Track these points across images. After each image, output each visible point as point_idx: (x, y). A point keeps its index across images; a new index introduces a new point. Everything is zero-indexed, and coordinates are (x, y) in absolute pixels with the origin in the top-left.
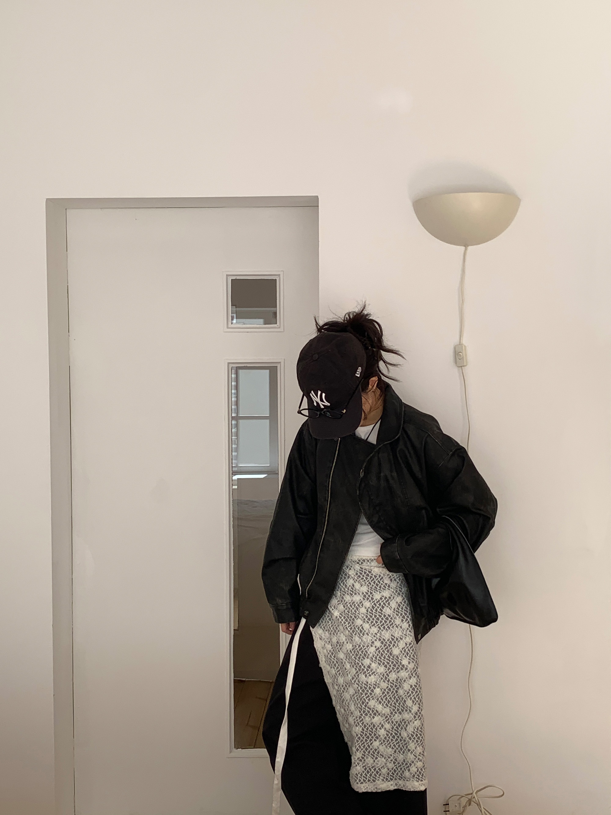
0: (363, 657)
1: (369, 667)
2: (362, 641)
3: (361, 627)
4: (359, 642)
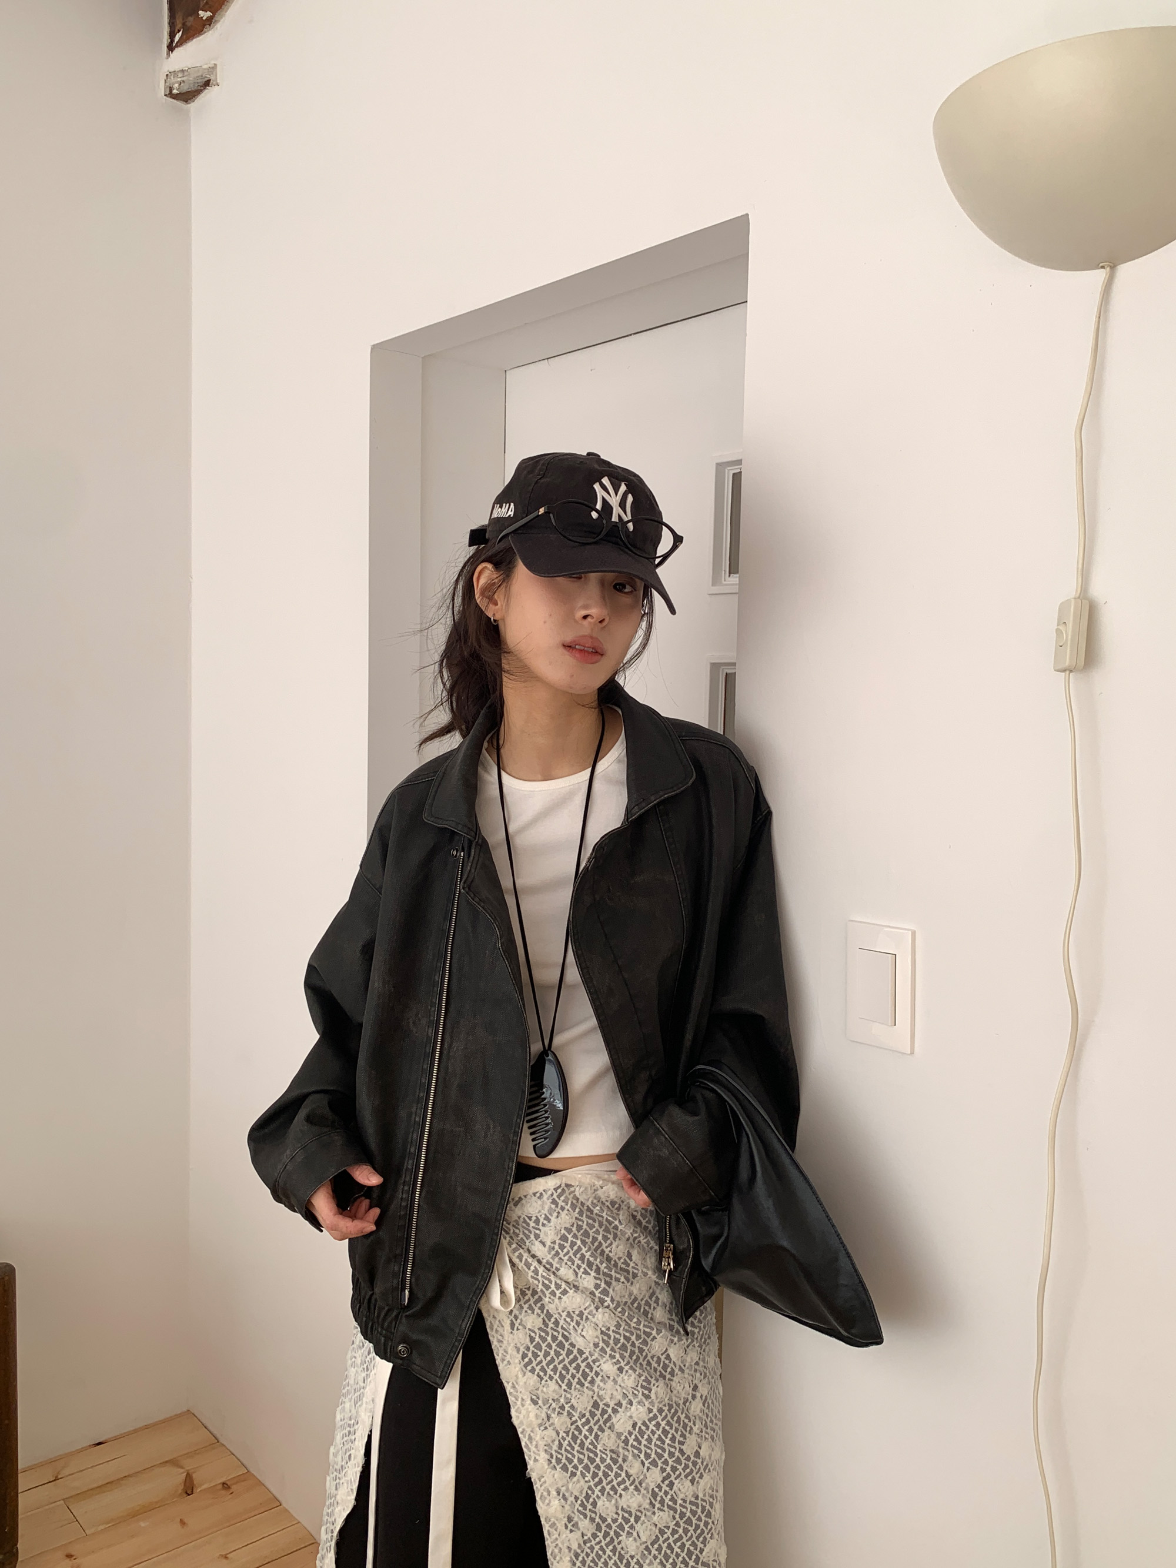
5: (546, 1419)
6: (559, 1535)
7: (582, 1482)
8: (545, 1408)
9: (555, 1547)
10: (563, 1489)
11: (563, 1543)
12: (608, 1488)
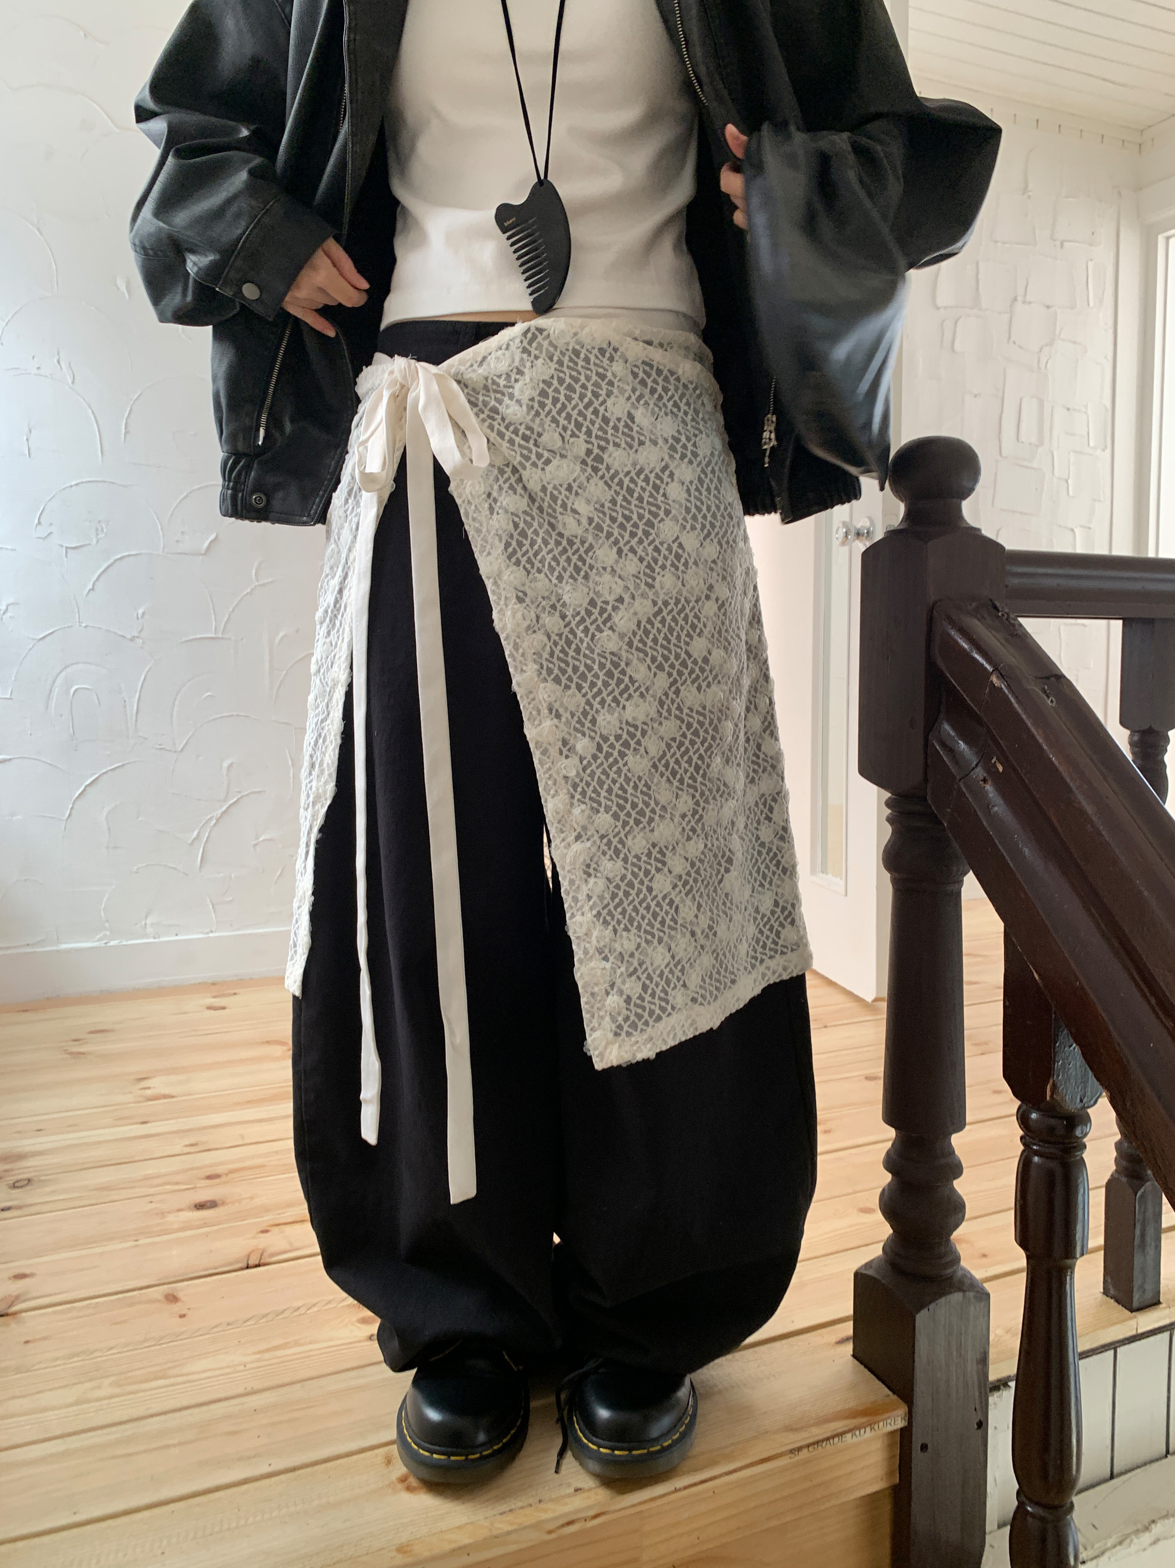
0: (688, 635)
1: (706, 660)
2: (683, 585)
3: (676, 544)
4: (676, 590)
5: (534, 620)
6: (553, 763)
7: (579, 696)
8: (533, 607)
9: (549, 778)
10: (556, 706)
11: (558, 773)
12: (609, 699)
